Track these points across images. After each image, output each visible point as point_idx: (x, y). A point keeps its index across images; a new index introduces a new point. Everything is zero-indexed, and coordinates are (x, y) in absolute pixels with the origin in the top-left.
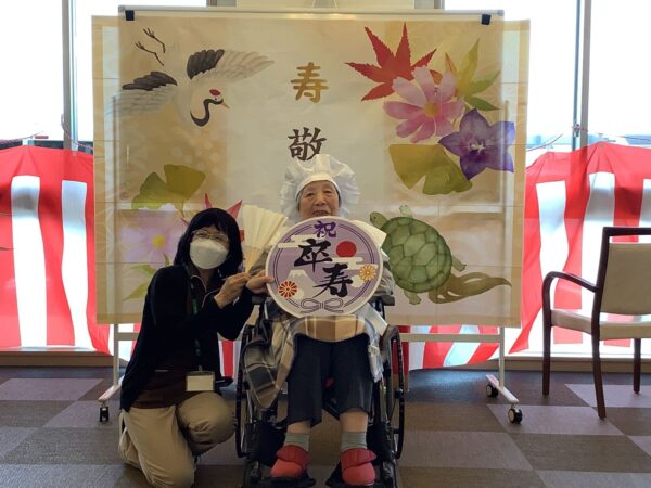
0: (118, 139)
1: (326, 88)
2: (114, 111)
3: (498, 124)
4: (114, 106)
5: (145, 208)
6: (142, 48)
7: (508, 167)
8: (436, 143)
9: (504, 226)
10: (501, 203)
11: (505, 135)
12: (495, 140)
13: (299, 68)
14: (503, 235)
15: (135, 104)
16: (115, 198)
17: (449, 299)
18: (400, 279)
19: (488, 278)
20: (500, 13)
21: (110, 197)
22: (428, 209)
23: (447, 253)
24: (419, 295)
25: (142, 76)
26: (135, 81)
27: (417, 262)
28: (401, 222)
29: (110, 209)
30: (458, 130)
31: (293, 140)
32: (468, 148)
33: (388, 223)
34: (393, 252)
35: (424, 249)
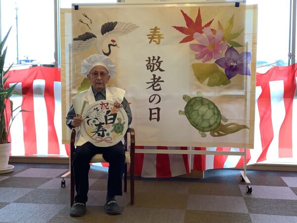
0: (71, 62)
1: (162, 38)
2: (70, 50)
3: (243, 53)
4: (70, 48)
6: (82, 22)
7: (248, 73)
8: (214, 62)
9: (246, 101)
10: (244, 90)
11: (247, 58)
12: (242, 61)
13: (151, 29)
14: (246, 106)
15: (79, 47)
17: (220, 135)
18: (197, 125)
19: (238, 125)
20: (244, 2)
21: (68, 88)
22: (210, 93)
23: (219, 114)
24: (206, 133)
25: (82, 34)
26: (78, 36)
27: (205, 118)
28: (197, 99)
29: (68, 94)
30: (224, 56)
31: (148, 62)
32: (229, 64)
33: (191, 100)
34: (194, 113)
35: (208, 112)
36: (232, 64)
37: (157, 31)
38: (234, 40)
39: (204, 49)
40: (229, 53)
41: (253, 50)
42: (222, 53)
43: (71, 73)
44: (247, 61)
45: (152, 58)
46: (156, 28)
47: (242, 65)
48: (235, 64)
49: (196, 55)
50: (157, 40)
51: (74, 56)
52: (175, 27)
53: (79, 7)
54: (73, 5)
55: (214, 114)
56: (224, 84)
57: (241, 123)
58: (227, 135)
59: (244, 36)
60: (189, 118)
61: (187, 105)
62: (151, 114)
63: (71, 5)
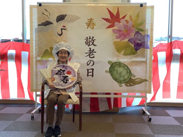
0: (37, 39)
1: (96, 25)
2: (36, 32)
3: (145, 35)
4: (36, 30)
5: (44, 59)
6: (44, 14)
7: (148, 48)
8: (127, 41)
9: (147, 64)
10: (145, 58)
11: (147, 38)
12: (144, 40)
13: (88, 20)
14: (146, 67)
15: (42, 30)
16: (36, 56)
17: (131, 85)
18: (117, 79)
19: (142, 79)
20: (146, 4)
21: (34, 56)
22: (125, 60)
23: (130, 72)
24: (122, 84)
25: (44, 22)
26: (42, 23)
27: (122, 75)
28: (117, 63)
29: (34, 60)
30: (133, 37)
31: (86, 40)
32: (136, 42)
33: (113, 64)
34: (115, 72)
35: (123, 71)
36: (138, 42)
37: (92, 20)
38: (139, 27)
39: (121, 33)
40: (136, 35)
41: (151, 34)
42: (132, 35)
43: (37, 46)
44: (147, 40)
45: (88, 38)
46: (91, 19)
47: (144, 42)
48: (140, 42)
49: (116, 36)
50: (92, 26)
51: (39, 36)
52: (103, 18)
53: (42, 4)
54: (38, 3)
55: (127, 72)
56: (134, 54)
57: (144, 78)
58: (135, 86)
59: (146, 25)
60: (112, 75)
61: (111, 67)
62: (88, 73)
63: (37, 3)
